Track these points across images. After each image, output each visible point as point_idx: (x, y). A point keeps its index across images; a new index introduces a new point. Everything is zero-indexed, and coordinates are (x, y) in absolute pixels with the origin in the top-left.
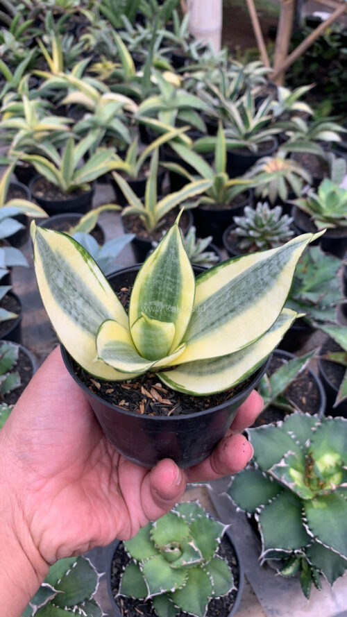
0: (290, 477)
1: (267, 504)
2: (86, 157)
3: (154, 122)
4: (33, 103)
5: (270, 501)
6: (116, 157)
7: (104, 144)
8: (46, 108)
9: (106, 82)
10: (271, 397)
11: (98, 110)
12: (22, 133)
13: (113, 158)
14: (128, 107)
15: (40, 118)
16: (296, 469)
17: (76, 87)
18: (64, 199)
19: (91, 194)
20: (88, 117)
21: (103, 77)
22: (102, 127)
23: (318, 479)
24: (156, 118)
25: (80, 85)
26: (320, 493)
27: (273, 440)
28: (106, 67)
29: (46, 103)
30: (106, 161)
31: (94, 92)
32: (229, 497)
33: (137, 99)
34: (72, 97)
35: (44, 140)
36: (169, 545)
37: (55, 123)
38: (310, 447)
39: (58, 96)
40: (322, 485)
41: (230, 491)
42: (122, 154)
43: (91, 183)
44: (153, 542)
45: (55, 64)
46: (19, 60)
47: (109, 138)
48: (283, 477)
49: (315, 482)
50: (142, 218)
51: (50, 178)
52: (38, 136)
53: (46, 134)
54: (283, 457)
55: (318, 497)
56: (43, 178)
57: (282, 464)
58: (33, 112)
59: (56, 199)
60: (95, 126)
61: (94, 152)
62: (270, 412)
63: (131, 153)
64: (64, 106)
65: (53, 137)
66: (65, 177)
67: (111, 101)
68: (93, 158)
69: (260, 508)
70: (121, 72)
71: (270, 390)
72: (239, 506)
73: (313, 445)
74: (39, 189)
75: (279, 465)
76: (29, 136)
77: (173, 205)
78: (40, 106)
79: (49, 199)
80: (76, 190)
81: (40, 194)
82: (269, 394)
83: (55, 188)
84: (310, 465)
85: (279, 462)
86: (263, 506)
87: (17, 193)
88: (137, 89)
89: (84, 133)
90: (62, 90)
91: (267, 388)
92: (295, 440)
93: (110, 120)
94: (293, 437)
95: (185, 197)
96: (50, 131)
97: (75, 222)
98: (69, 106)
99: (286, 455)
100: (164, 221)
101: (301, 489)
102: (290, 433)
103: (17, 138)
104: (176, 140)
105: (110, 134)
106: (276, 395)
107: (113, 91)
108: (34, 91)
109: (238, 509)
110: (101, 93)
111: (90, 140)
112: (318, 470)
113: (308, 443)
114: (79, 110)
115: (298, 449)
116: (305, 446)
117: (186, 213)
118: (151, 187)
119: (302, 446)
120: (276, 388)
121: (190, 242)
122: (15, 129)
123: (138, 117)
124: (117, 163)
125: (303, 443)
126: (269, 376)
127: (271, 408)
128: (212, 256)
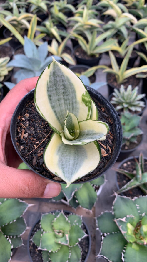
0: (126, 227)
1: (111, 234)
2: (105, 40)
3: (141, 31)
4: (90, 11)
5: (113, 233)
6: (117, 44)
7: (115, 37)
8: (96, 15)
9: (128, 8)
10: (140, 182)
11: (117, 19)
12: (79, 24)
13: (115, 45)
14: (133, 22)
15: (90, 19)
16: (132, 224)
17: (112, 7)
18: (87, 58)
19: (99, 59)
20: (111, 22)
21: (128, 5)
22: (116, 29)
23: (141, 235)
24: (143, 30)
25: (114, 6)
26: (138, 241)
27: (127, 205)
29: (96, 12)
30: (112, 45)
31: (120, 11)
32: (97, 221)
33: (138, 18)
34: (109, 12)
35: (88, 29)
36: (58, 231)
37: (95, 22)
38: (144, 217)
39: (104, 10)
40: (142, 238)
41: (99, 218)
42: (120, 43)
43: (101, 54)
44: (52, 226)
47: (118, 36)
48: (121, 226)
49: (139, 235)
50: (117, 76)
51: (84, 47)
52: (86, 27)
53: (89, 27)
54: (126, 216)
55: (135, 242)
56: (80, 47)
57: (124, 220)
58: (86, 15)
59: (83, 58)
60: (113, 27)
61: (108, 39)
62: (137, 189)
63: (125, 44)
64: (104, 16)
65: (92, 29)
66: (90, 48)
67: (126, 17)
68: (107, 41)
69: (107, 234)
70: (137, 3)
72: (99, 227)
73: (146, 217)
74: (78, 51)
75: (122, 219)
76: (82, 26)
77: (133, 74)
78: (93, 13)
79: (80, 57)
80: (93, 56)
81: (77, 54)
82: (139, 181)
83: (85, 53)
84: (138, 226)
85: (122, 218)
86: (108, 233)
87: (68, 51)
88: (141, 14)
89: (107, 30)
90: (106, 7)
91: (139, 178)
92: (138, 210)
93: (121, 26)
94: (138, 208)
95: (141, 71)
96: (92, 26)
97: (85, 70)
98: (107, 16)
99: (128, 216)
100: (126, 80)
101: (129, 236)
102: (137, 205)
103: (76, 26)
105: (119, 33)
106: (143, 182)
107: (130, 12)
108: (94, 6)
109: (98, 229)
111: (108, 34)
112: (142, 230)
113: (143, 215)
114: (111, 18)
115: (137, 215)
116: (142, 215)
117: (139, 79)
118: (125, 62)
119: (140, 215)
120: (144, 179)
121: (133, 94)
122: (77, 22)
123: (134, 27)
124: (116, 47)
125: (141, 213)
126: (143, 172)
127: (138, 188)
128: (142, 104)
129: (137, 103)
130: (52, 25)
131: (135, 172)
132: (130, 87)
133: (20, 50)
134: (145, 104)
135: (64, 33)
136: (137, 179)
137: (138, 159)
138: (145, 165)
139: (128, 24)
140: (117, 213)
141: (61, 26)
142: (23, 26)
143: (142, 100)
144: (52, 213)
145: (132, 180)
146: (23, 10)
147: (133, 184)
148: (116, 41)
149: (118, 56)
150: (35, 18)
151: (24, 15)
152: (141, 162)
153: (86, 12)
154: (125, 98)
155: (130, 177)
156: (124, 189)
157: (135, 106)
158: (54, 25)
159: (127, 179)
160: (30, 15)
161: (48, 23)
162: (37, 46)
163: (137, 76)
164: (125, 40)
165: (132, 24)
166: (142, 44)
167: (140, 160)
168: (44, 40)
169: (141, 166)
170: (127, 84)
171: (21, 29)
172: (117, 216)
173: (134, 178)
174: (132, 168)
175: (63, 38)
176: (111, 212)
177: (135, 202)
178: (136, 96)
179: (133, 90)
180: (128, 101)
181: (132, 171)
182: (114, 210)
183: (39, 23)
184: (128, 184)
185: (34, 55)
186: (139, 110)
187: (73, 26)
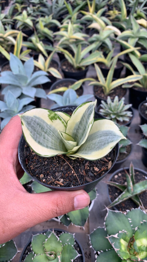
0: (120, 243)
1: (105, 251)
2: (91, 52)
3: (124, 43)
4: (75, 25)
5: (107, 250)
6: (103, 56)
7: (100, 49)
8: (81, 29)
9: (112, 20)
11: (101, 32)
12: (65, 38)
13: (101, 56)
14: (117, 34)
15: (75, 33)
16: (125, 240)
17: (96, 21)
18: (74, 71)
19: (86, 71)
20: (95, 35)
21: (111, 18)
22: (101, 41)
23: (135, 250)
24: (127, 41)
25: (97, 20)
26: (133, 258)
27: (119, 219)
28: (114, 13)
29: (81, 26)
30: (98, 57)
31: (103, 24)
32: (90, 238)
33: (122, 30)
34: (93, 25)
35: (73, 43)
37: (80, 36)
39: (88, 23)
40: (136, 254)
41: (91, 235)
42: (105, 55)
43: (87, 67)
44: (44, 247)
45: (91, 9)
46: (78, 5)
47: (103, 48)
48: (113, 244)
49: (133, 251)
50: (103, 88)
51: (70, 61)
52: (71, 41)
53: (74, 40)
54: (118, 232)
55: (130, 259)
56: (67, 60)
57: (116, 236)
58: (71, 29)
59: (70, 71)
60: (98, 40)
61: (94, 51)
62: (129, 201)
63: (110, 55)
64: (89, 29)
65: (77, 42)
66: (76, 62)
67: (110, 29)
68: (93, 53)
69: (100, 252)
70: (120, 16)
71: (132, 191)
72: (92, 245)
73: (138, 230)
74: (65, 65)
75: (114, 236)
76: (67, 40)
77: (119, 84)
78: (78, 27)
79: (67, 70)
80: (79, 69)
81: (64, 67)
82: (131, 193)
83: (71, 66)
84: (131, 242)
85: (114, 234)
86: (102, 251)
87: (55, 65)
88: (124, 26)
89: (92, 42)
90: (90, 21)
91: (131, 189)
92: (131, 224)
93: (105, 39)
94: (130, 221)
95: (126, 82)
96: (77, 39)
97: (73, 83)
98: (91, 29)
99: (120, 232)
100: (113, 91)
101: (123, 252)
102: (129, 219)
103: (62, 40)
104: (133, 53)
105: (104, 45)
106: (135, 194)
107: (114, 25)
108: (79, 20)
109: (91, 247)
110: (107, 25)
111: (93, 46)
112: (136, 246)
113: (136, 229)
114: (96, 31)
115: (130, 229)
116: (134, 229)
117: (125, 89)
118: (111, 74)
119: (133, 229)
120: (135, 191)
121: (120, 105)
122: (62, 36)
123: (118, 39)
124: (102, 59)
125: (134, 227)
126: (133, 184)
127: (130, 199)
128: (129, 114)
129: (124, 113)
130: (38, 40)
131: (126, 184)
132: (116, 98)
133: (7, 67)
134: (132, 114)
135: (50, 48)
136: (128, 191)
137: (128, 170)
138: (136, 176)
139: (112, 36)
140: (109, 228)
141: (47, 40)
142: (9, 43)
143: (129, 110)
144: (43, 233)
145: (124, 193)
146: (8, 27)
147: (125, 196)
148: (101, 53)
149: (103, 68)
150: (20, 35)
151: (10, 31)
152: (132, 173)
153: (70, 26)
154: (113, 109)
155: (121, 190)
156: (116, 202)
157: (122, 116)
158: (40, 40)
159: (118, 191)
160: (16, 31)
161: (34, 38)
162: (23, 62)
163: (123, 87)
164: (110, 51)
165: (116, 36)
166: (127, 55)
167: (130, 171)
168: (31, 55)
169: (132, 177)
170: (114, 95)
171: (8, 46)
172: (109, 233)
173: (126, 190)
174: (123, 179)
175: (49, 53)
176: (103, 227)
177: (127, 216)
178: (123, 107)
179: (119, 100)
180: (115, 112)
181: (124, 183)
182: (106, 226)
183: (25, 39)
184: (120, 196)
185: (20, 71)
186: (127, 120)
187: (59, 41)
